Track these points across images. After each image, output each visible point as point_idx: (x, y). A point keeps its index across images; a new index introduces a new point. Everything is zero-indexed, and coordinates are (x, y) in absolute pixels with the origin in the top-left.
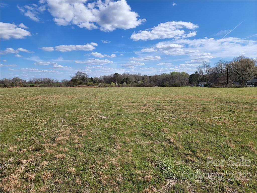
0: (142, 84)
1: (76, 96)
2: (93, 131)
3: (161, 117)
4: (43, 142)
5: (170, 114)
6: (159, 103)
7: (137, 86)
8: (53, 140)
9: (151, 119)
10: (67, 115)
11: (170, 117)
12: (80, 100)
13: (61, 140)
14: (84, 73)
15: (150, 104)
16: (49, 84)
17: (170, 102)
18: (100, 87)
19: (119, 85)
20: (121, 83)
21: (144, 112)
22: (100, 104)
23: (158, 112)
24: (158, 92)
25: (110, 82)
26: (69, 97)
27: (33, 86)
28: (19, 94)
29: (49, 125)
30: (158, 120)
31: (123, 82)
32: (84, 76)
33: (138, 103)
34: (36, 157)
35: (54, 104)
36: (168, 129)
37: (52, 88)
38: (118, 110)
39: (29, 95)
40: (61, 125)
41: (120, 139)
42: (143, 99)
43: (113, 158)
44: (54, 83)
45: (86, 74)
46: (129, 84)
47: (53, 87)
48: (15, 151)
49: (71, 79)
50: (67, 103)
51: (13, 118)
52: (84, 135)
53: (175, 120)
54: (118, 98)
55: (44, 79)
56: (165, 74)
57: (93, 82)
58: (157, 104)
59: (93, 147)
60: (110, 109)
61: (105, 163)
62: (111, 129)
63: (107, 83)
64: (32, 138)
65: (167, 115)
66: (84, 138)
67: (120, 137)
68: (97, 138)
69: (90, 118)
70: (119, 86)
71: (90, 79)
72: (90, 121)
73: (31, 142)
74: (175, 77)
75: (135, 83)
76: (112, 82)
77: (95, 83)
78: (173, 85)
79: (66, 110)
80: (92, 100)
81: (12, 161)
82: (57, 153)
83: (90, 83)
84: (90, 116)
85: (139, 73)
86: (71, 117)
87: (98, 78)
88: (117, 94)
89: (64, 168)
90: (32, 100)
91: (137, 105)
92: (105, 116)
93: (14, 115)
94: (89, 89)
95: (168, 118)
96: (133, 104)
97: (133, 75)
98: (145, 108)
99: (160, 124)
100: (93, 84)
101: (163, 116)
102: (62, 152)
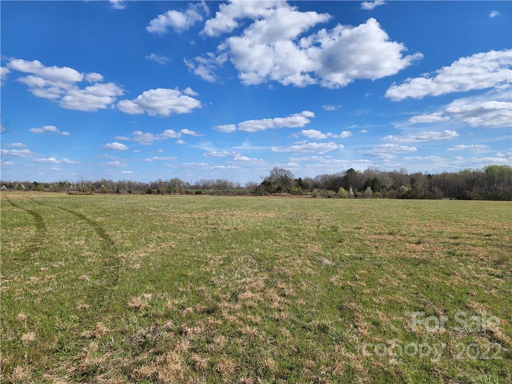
0: (409, 192)
1: (271, 215)
2: (306, 288)
3: (465, 272)
4: (218, 300)
5: (488, 268)
6: (456, 238)
7: (398, 197)
8: (235, 297)
9: (437, 275)
10: (258, 250)
11: (489, 274)
12: (279, 222)
13: (247, 299)
14: (286, 169)
15: (432, 240)
16: (224, 189)
17: (487, 238)
18: (315, 197)
19: (356, 193)
20: (359, 190)
21: (419, 258)
22: (317, 232)
23: (455, 259)
24: (451, 212)
25: (337, 187)
26: (260, 215)
27: (200, 193)
28: (179, 207)
29: (227, 267)
30: (456, 280)
31: (365, 188)
32: (286, 175)
33: (402, 235)
34: (207, 325)
35: (235, 228)
36: (486, 304)
37: (230, 198)
38: (356, 249)
39: (195, 210)
40: (246, 269)
41: (365, 314)
42: (414, 227)
43: (353, 355)
44: (232, 189)
45: (289, 172)
46: (379, 191)
47: (231, 195)
48: (175, 309)
49: (262, 182)
50: (257, 228)
51: (172, 248)
52: (289, 295)
53: (503, 284)
54: (356, 222)
55: (218, 181)
56: (469, 171)
57: (302, 187)
58: (452, 241)
59: (308, 322)
60: (340, 244)
61: (335, 361)
62: (343, 288)
63: (330, 189)
64: (200, 288)
65: (482, 271)
66: (289, 302)
67: (366, 310)
68: (315, 304)
69: (299, 261)
70: (356, 196)
71: (296, 181)
72: (300, 267)
73: (200, 297)
74: (497, 178)
75: (392, 191)
76: (341, 188)
77: (306, 188)
78: (492, 197)
79: (255, 241)
80: (301, 223)
81: (171, 327)
82: (241, 323)
83: (297, 189)
84: (299, 255)
85: (402, 169)
86: (264, 255)
87: (312, 181)
88: (353, 212)
89: (256, 356)
90: (199, 219)
91: (401, 240)
92: (329, 259)
93: (173, 244)
94: (295, 200)
95: (484, 276)
96: (391, 238)
97: (390, 173)
98: (420, 247)
99: (463, 290)
100: (302, 191)
101: (469, 271)
102: (252, 324)
